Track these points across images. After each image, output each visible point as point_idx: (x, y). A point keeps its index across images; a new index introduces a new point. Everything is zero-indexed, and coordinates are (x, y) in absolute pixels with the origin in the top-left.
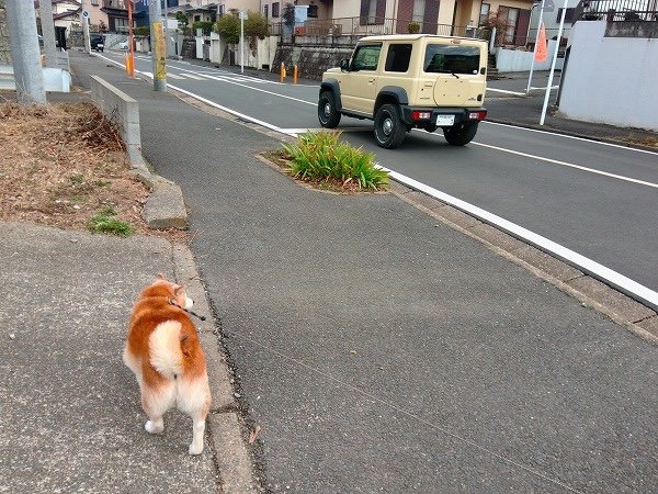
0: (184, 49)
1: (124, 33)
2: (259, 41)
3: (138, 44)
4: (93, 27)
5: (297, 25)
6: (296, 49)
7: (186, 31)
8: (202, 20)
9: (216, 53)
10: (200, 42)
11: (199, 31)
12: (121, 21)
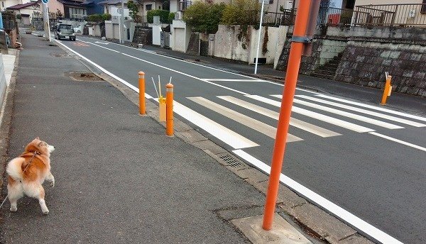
0: (136, 35)
1: (77, 20)
2: (254, 31)
3: (90, 30)
4: (51, 14)
5: (330, 12)
6: (326, 42)
7: (137, 18)
8: (153, 8)
9: (179, 40)
10: (157, 29)
11: (156, 19)
12: (74, 10)
